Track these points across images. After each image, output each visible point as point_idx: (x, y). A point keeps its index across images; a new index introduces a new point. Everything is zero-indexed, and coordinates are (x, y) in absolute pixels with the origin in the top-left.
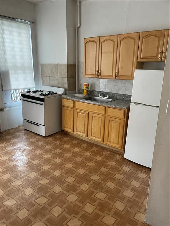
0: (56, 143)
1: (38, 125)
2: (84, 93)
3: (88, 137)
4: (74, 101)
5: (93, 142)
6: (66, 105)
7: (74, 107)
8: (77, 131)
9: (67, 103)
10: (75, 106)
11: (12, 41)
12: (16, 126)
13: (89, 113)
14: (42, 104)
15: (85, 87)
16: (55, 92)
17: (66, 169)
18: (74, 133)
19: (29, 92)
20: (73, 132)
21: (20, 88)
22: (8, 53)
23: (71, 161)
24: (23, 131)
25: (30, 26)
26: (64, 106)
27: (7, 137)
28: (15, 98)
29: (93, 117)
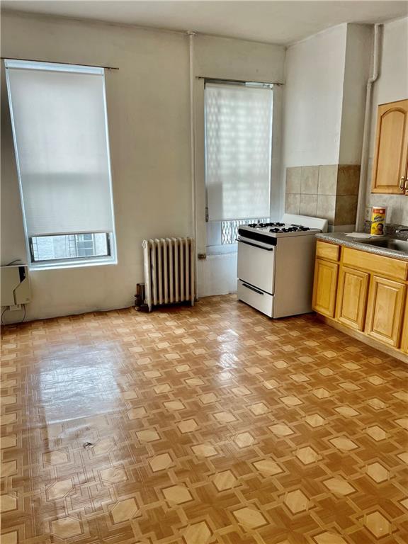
0: (291, 333)
1: (260, 292)
2: (372, 231)
3: (366, 333)
4: (340, 248)
5: (376, 346)
6: (323, 256)
7: (339, 260)
8: (341, 316)
9: (326, 251)
10: (341, 258)
11: (234, 127)
12: (225, 292)
13: (369, 275)
14: (271, 249)
15: (374, 215)
16: (306, 226)
17: (291, 381)
18: (336, 320)
19: (254, 226)
20: (334, 317)
21: (240, 217)
22: (224, 149)
23: (307, 371)
24: (235, 303)
25: (272, 92)
26: (320, 258)
27: (204, 309)
28: (229, 237)
29: (379, 285)
